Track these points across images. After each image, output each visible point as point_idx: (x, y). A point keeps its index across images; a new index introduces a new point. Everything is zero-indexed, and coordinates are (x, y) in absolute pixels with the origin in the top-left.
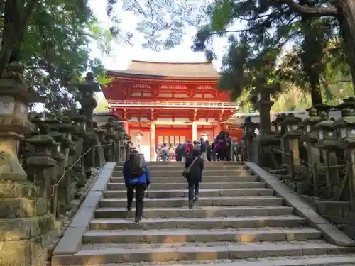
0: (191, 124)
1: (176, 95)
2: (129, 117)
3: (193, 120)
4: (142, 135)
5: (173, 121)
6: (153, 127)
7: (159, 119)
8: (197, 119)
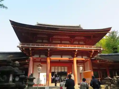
0: (73, 59)
1: (63, 42)
2: (33, 55)
3: (74, 57)
4: (41, 66)
5: (62, 57)
6: (49, 61)
7: (52, 56)
8: (77, 56)
